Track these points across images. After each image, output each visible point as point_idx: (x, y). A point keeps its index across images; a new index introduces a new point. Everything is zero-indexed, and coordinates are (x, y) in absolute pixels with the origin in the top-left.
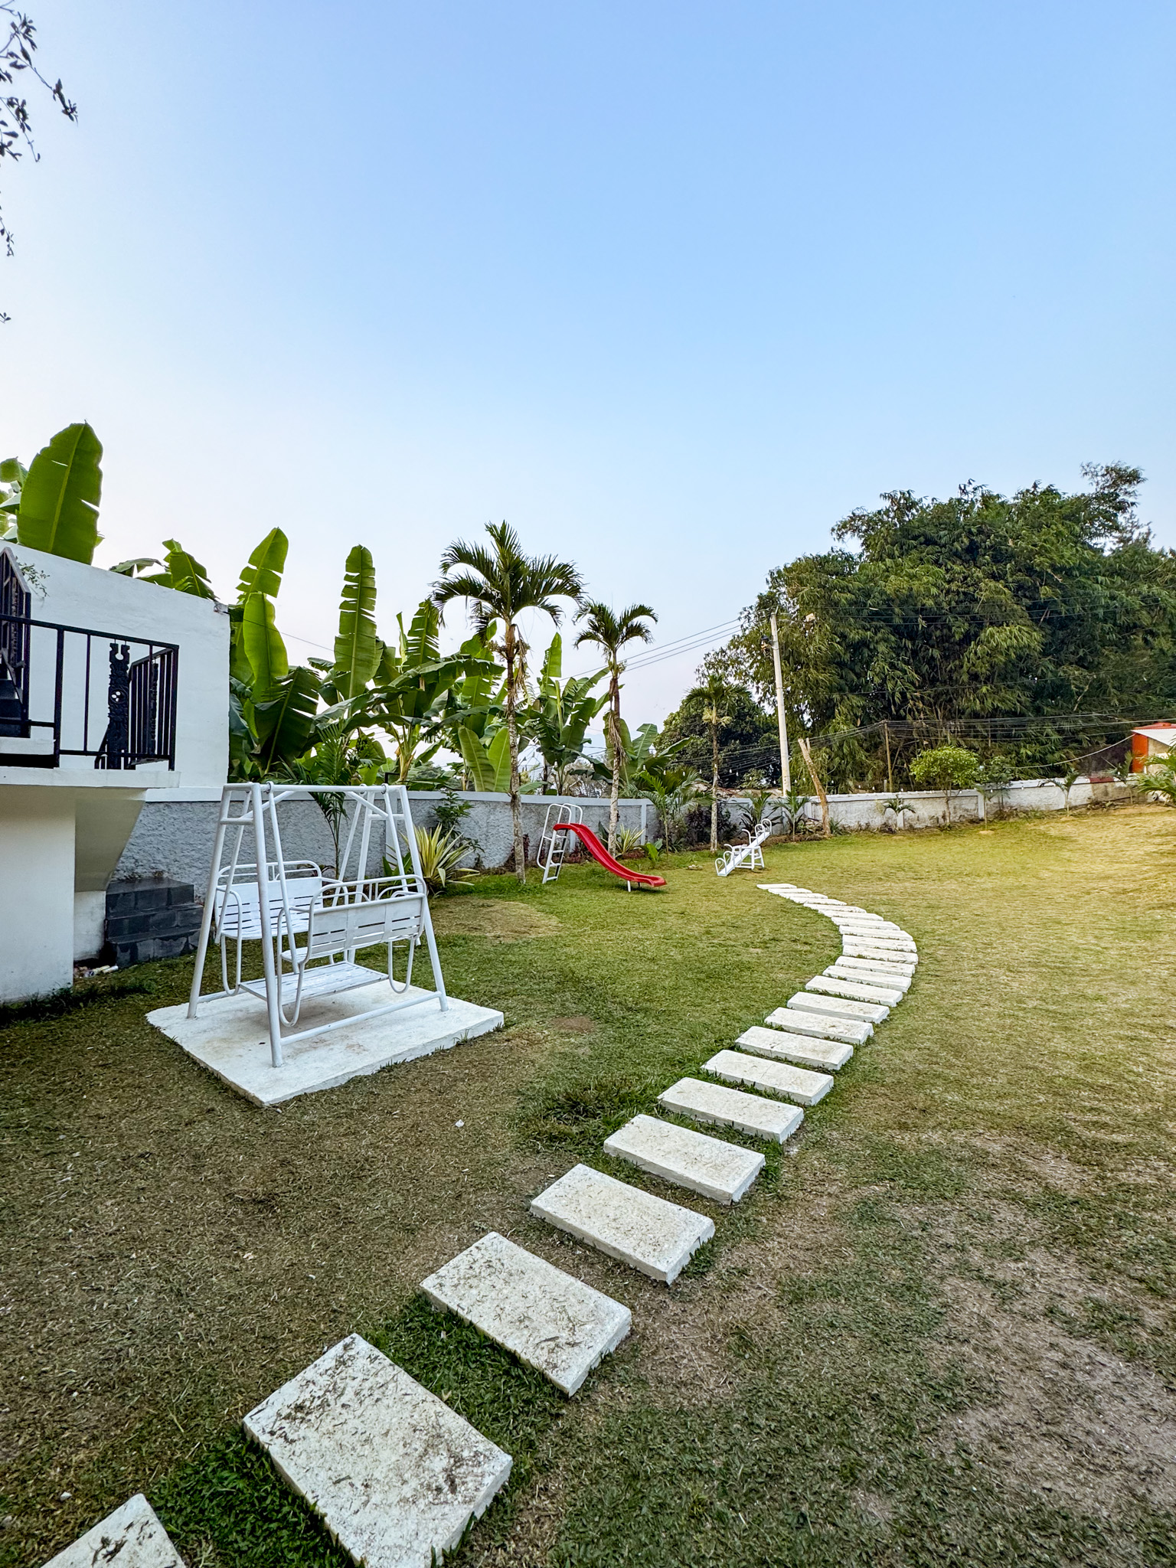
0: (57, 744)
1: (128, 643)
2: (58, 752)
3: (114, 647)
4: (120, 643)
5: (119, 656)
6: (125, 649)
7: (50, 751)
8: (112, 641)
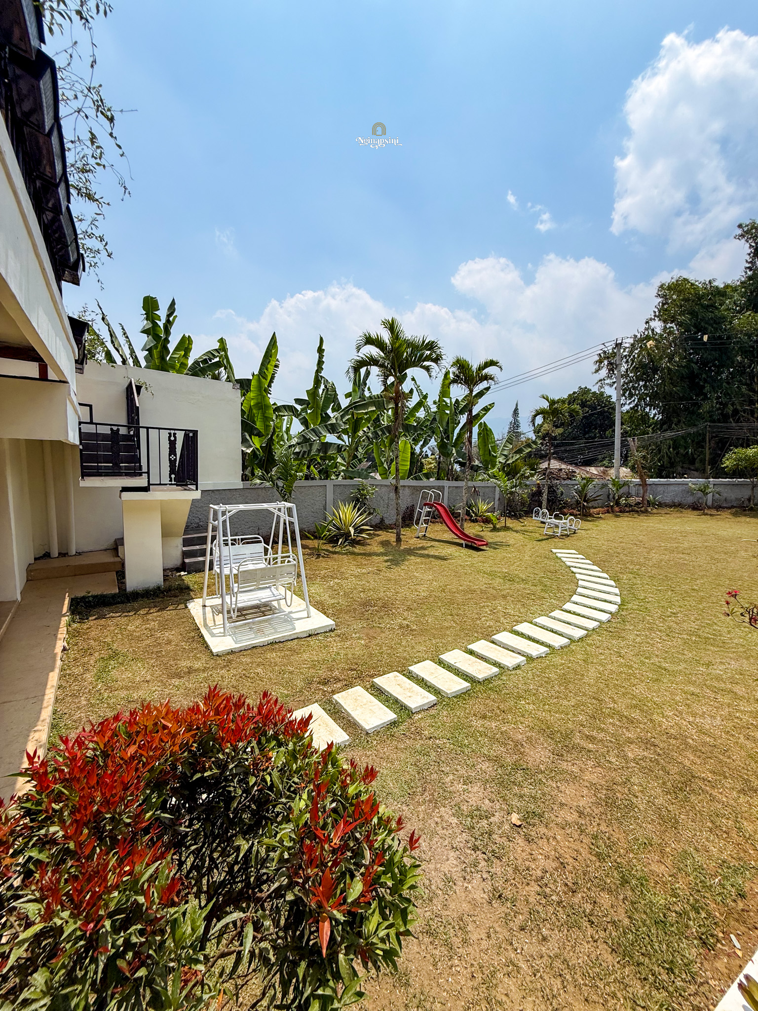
0: (149, 481)
1: (176, 432)
2: (149, 484)
3: (170, 434)
4: (172, 432)
5: (172, 438)
6: (175, 434)
7: (146, 485)
8: (169, 431)
